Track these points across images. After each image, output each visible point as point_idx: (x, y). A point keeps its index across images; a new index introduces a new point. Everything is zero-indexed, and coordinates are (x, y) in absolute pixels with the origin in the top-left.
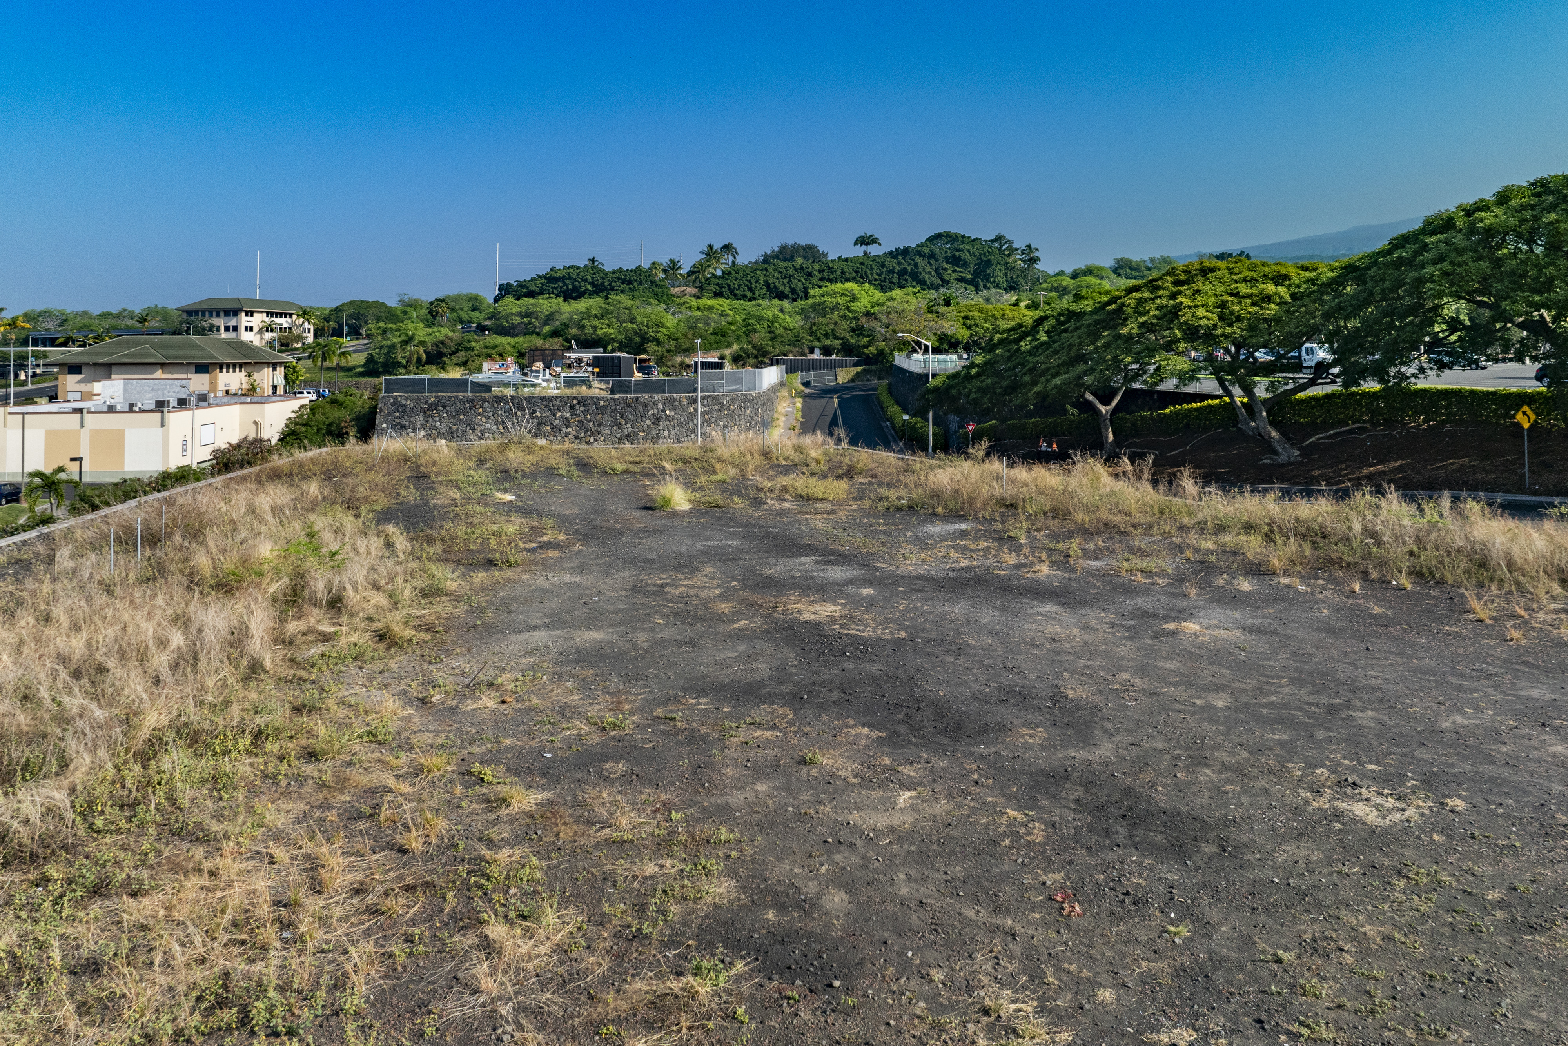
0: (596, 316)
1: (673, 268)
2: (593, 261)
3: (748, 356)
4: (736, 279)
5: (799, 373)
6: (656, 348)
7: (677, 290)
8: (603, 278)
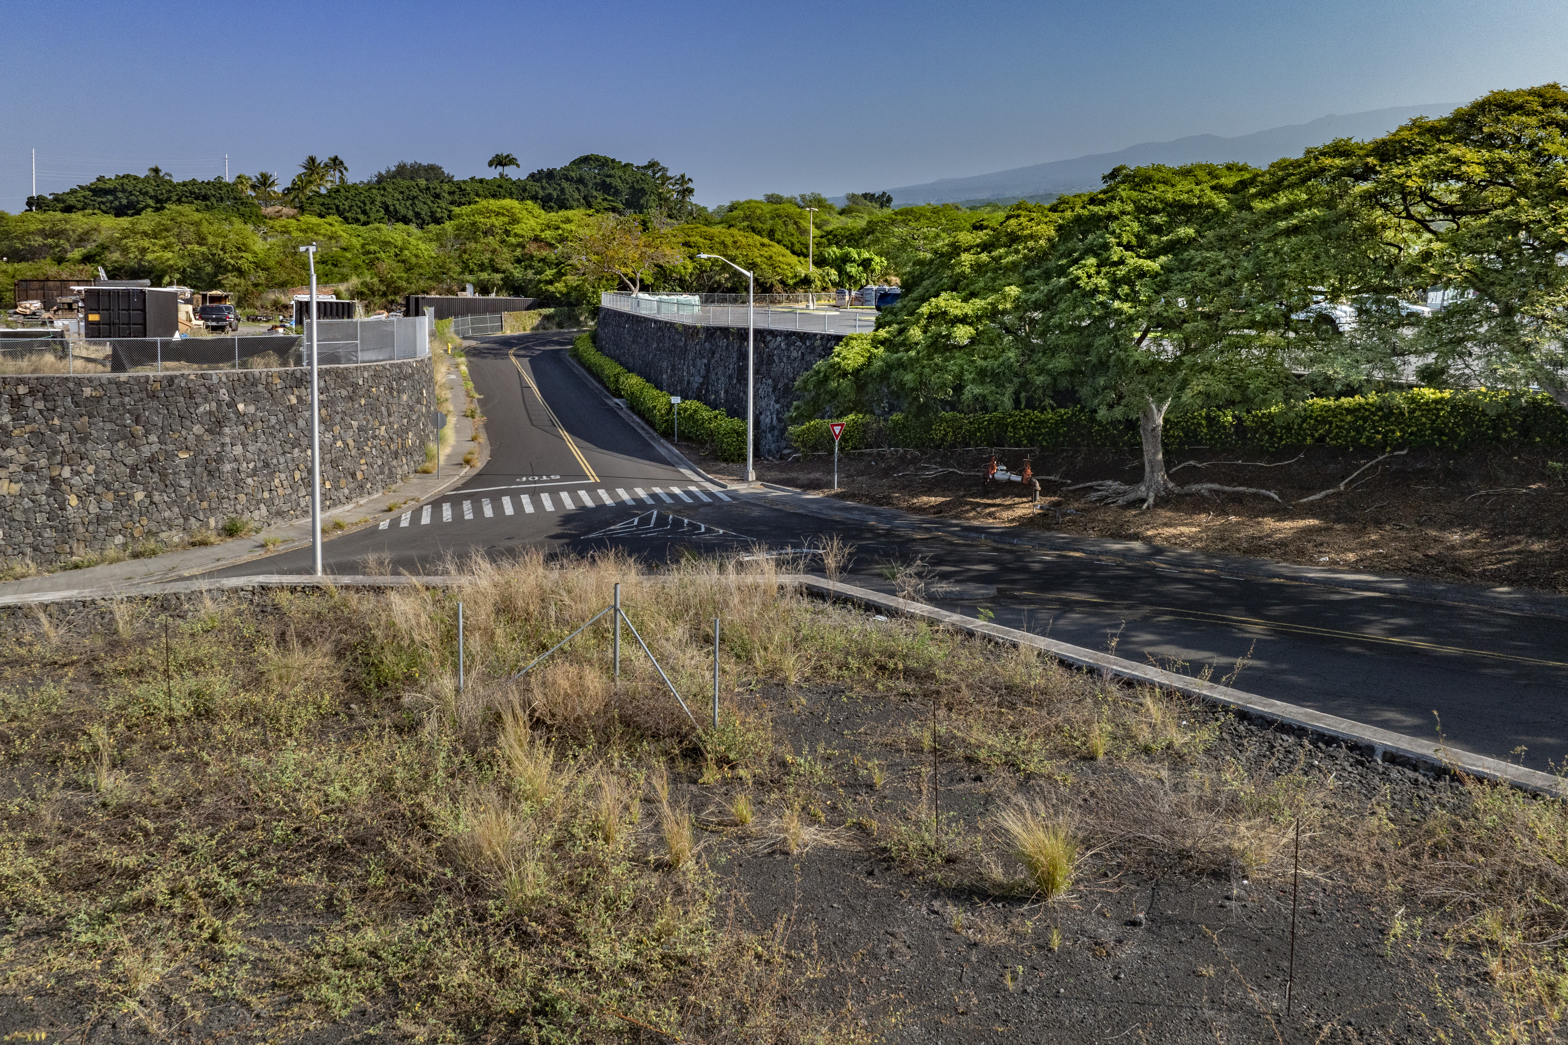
0: (145, 234)
1: (264, 184)
2: (156, 171)
3: (373, 294)
4: (347, 198)
5: (452, 319)
6: (237, 281)
7: (269, 209)
8: (170, 191)
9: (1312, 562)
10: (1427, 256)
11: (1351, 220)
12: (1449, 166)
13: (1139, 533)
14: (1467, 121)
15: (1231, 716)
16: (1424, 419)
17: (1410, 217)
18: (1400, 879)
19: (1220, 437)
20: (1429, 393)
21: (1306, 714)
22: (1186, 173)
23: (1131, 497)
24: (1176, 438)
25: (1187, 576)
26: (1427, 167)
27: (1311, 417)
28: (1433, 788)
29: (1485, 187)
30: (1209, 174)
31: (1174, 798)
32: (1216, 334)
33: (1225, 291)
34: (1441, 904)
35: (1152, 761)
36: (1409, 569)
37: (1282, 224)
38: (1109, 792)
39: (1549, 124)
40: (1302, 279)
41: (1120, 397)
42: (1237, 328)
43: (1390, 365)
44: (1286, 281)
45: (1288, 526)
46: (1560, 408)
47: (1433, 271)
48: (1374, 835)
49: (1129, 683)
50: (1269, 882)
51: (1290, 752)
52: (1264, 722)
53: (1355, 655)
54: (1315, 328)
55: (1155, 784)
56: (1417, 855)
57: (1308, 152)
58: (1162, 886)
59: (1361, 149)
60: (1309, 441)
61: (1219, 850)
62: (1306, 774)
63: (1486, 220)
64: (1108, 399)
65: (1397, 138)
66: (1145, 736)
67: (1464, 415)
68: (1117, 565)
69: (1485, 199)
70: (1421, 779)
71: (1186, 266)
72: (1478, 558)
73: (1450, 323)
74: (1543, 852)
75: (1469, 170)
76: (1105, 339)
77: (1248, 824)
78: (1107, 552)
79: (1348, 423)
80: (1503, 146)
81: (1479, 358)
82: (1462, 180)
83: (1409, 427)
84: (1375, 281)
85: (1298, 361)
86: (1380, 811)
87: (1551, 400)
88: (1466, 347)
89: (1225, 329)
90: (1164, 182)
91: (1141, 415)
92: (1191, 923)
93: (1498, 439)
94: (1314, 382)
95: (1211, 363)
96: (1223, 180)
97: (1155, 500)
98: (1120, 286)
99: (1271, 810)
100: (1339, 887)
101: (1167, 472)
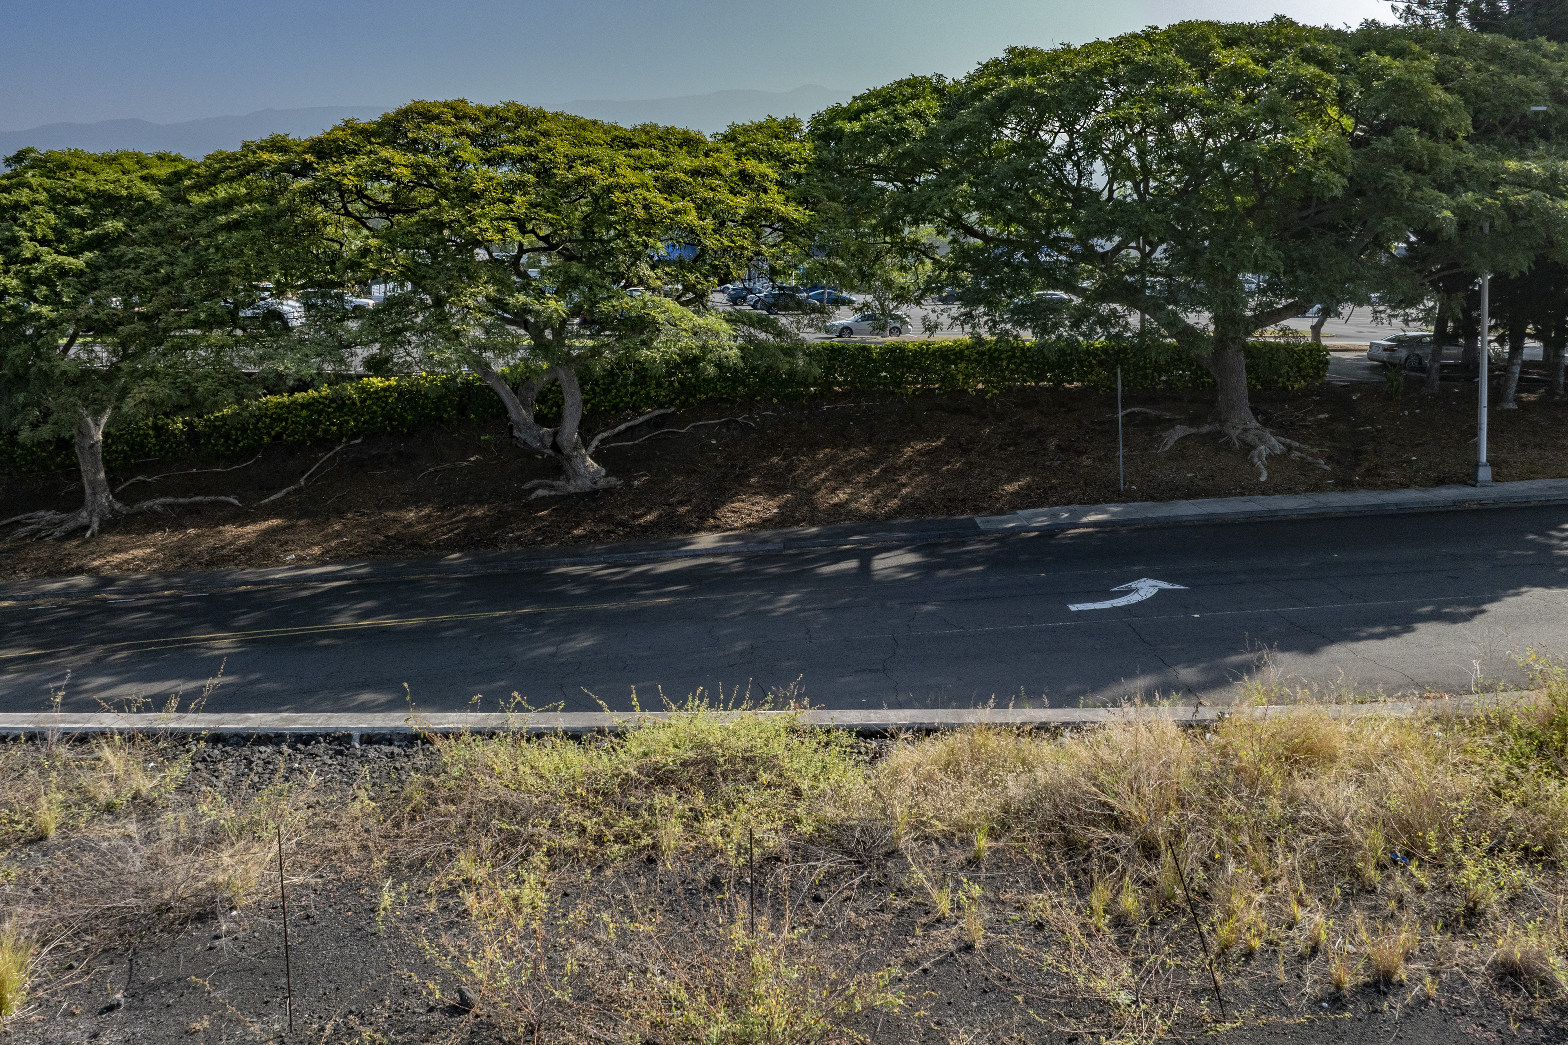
9: (278, 562)
10: (365, 252)
11: (292, 216)
12: (380, 166)
13: (83, 565)
14: (394, 126)
15: (202, 744)
16: (375, 408)
17: (348, 214)
18: (385, 853)
19: (171, 446)
20: (377, 382)
21: (282, 719)
22: (111, 160)
23: (71, 525)
24: (120, 453)
25: (145, 602)
26: (360, 166)
27: (266, 416)
28: (408, 756)
29: (413, 188)
30: (138, 163)
31: (146, 851)
32: (156, 337)
33: (163, 290)
34: (423, 862)
35: (117, 818)
36: (373, 553)
37: (222, 219)
38: (65, 871)
39: (462, 134)
40: (247, 274)
41: (46, 414)
42: (180, 328)
43: (338, 358)
44: (231, 278)
45: (252, 530)
46: (488, 387)
47: (371, 266)
48: (357, 818)
49: (83, 738)
50: (259, 903)
51: (269, 763)
52: (241, 739)
53: (326, 647)
54: (264, 325)
55: (122, 843)
56: (398, 825)
57: (245, 146)
58: (141, 953)
59: (298, 145)
60: (266, 439)
61: (202, 890)
62: (287, 779)
63: (415, 218)
64: (31, 418)
65: (331, 137)
66: (105, 792)
67: (410, 399)
68: (60, 607)
69: (414, 199)
70: (396, 750)
71: (117, 262)
72: (432, 530)
73: (390, 315)
74: (501, 784)
75: (398, 171)
76: (24, 347)
77: (231, 851)
78: (45, 594)
79: (304, 418)
80: (425, 151)
81: (417, 346)
82: (393, 181)
83: (362, 416)
84: (318, 277)
85: (246, 359)
86: (362, 794)
87: (480, 380)
88: (405, 337)
89: (166, 330)
90: (84, 169)
91: (74, 431)
92: (179, 980)
93: (441, 419)
94: (265, 379)
95: (153, 368)
96: (154, 171)
97: (100, 525)
98: (35, 287)
99: (254, 829)
100: (329, 882)
101: (112, 492)
